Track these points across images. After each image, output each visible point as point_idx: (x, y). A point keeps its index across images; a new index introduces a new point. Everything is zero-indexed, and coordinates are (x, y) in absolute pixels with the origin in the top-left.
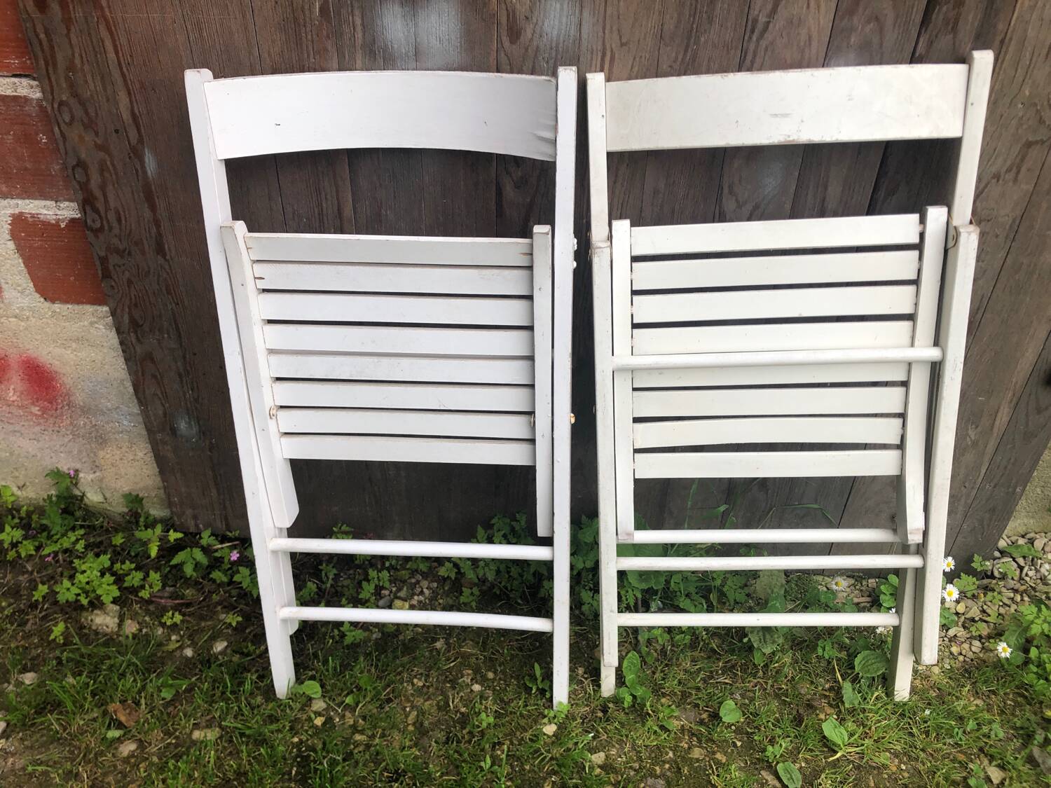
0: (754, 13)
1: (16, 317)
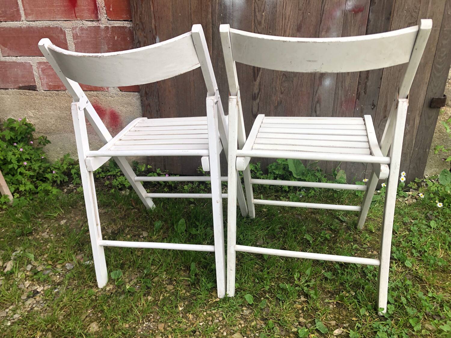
1: (111, 97)
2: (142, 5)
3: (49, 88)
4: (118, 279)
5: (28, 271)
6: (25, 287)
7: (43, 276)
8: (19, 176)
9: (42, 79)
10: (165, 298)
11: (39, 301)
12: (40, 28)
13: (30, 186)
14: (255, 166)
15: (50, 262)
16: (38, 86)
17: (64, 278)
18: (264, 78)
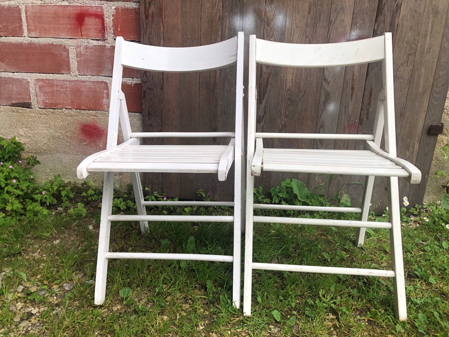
0: (331, 18)
2: (152, 25)
3: (45, 106)
4: (126, 298)
5: (19, 292)
6: (17, 309)
7: (38, 297)
8: (6, 195)
9: (38, 96)
10: (182, 317)
11: (35, 324)
12: (42, 45)
13: (17, 205)
14: (257, 190)
15: (46, 282)
16: (33, 103)
17: (62, 298)
18: (270, 101)
